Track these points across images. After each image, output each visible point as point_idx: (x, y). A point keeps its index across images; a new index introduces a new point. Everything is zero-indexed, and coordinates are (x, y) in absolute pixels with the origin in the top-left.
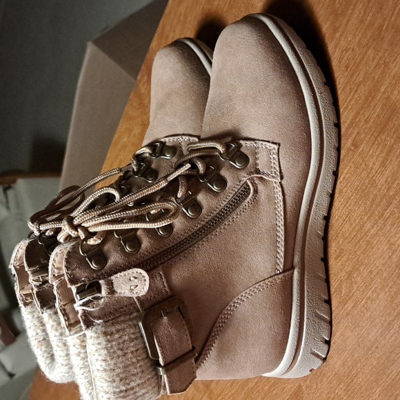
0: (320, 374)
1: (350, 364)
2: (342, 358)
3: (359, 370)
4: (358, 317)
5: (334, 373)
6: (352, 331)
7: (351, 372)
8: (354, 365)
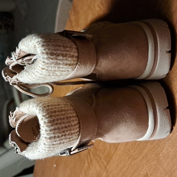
0: (157, 168)
1: (171, 165)
2: (167, 162)
3: (176, 169)
4: (174, 141)
5: (163, 169)
6: (172, 148)
7: (172, 169)
8: (173, 166)
